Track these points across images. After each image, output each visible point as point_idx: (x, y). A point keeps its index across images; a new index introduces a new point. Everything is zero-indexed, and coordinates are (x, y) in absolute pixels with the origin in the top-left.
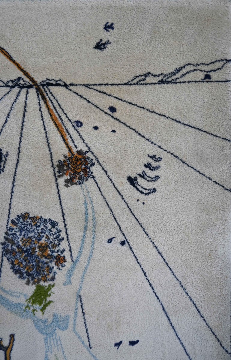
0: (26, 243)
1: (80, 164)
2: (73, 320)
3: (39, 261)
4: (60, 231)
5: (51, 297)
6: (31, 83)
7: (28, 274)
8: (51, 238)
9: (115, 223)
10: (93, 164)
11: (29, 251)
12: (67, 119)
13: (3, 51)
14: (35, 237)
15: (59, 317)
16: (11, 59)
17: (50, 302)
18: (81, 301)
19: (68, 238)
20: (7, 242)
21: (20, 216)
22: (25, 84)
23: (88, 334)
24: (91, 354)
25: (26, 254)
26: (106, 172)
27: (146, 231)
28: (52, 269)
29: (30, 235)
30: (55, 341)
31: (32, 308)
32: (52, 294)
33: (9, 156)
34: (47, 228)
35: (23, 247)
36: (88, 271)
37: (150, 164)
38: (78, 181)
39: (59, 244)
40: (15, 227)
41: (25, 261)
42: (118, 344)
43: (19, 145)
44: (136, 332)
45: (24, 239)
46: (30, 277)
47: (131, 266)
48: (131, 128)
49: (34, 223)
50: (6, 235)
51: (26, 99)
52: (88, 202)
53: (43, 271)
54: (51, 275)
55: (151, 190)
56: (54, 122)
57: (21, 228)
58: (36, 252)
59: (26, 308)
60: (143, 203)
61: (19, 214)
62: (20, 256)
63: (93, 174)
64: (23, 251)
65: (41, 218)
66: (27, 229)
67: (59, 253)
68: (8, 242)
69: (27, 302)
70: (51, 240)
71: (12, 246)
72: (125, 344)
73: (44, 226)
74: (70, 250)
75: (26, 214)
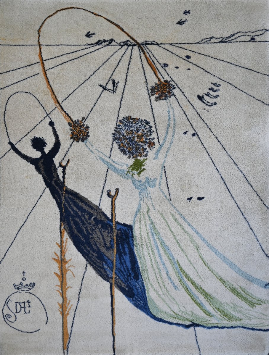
0: (129, 133)
1: (166, 88)
2: (159, 181)
3: (137, 145)
4: (152, 127)
6: (135, 43)
7: (129, 152)
8: (146, 131)
9: (189, 122)
10: (174, 88)
11: (131, 139)
12: (158, 63)
13: (118, 26)
14: (135, 130)
15: (150, 179)
16: (123, 30)
17: (144, 169)
19: (156, 131)
20: (116, 133)
22: (131, 44)
23: (169, 191)
25: (129, 140)
26: (183, 92)
27: (210, 127)
28: (145, 150)
29: (131, 129)
32: (145, 164)
33: (119, 84)
35: (127, 136)
37: (213, 88)
38: (164, 98)
39: (151, 135)
40: (122, 124)
41: (128, 144)
42: (189, 199)
44: (202, 191)
46: (131, 154)
47: (199, 149)
48: (200, 68)
49: (134, 122)
50: (116, 129)
51: (132, 52)
52: (171, 109)
53: (140, 150)
54: (145, 153)
55: (213, 103)
56: (149, 64)
57: (126, 125)
58: (135, 139)
59: (127, 172)
60: (208, 111)
61: (125, 117)
63: (174, 94)
64: (126, 139)
65: (139, 119)
66: (129, 126)
67: (150, 140)
70: (146, 132)
71: (119, 136)
72: (195, 199)
73: (141, 124)
74: (158, 138)
75: (129, 117)
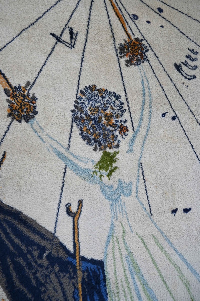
0: (94, 111)
1: (137, 49)
2: (135, 186)
3: (105, 129)
4: (123, 104)
5: (116, 163)
7: (96, 141)
8: (115, 109)
9: (167, 100)
10: (147, 50)
11: (96, 120)
12: (126, 12)
14: (101, 107)
15: (123, 183)
17: (116, 168)
18: (142, 169)
19: (129, 109)
20: (76, 110)
21: (88, 87)
23: (149, 201)
24: (152, 220)
25: (94, 122)
26: (158, 58)
27: (191, 109)
28: (116, 138)
29: (97, 105)
30: (121, 207)
31: (99, 174)
32: (117, 160)
33: (79, 35)
34: (111, 100)
35: (91, 115)
36: (147, 140)
37: (190, 56)
38: (136, 63)
39: (122, 115)
40: (84, 97)
41: (93, 129)
42: (174, 211)
43: (87, 27)
44: (188, 200)
45: (92, 108)
46: (98, 144)
47: (181, 139)
48: (175, 26)
49: (100, 94)
50: (76, 103)
52: (144, 79)
53: (109, 138)
54: (116, 143)
55: (192, 76)
56: (116, 13)
57: (89, 98)
58: (102, 120)
59: (93, 173)
60: (187, 86)
61: (88, 86)
62: (88, 123)
63: (148, 58)
64: (91, 120)
65: (106, 91)
66: (94, 99)
67: (122, 123)
68: (78, 110)
69: (95, 167)
70: (116, 111)
71: (80, 114)
72: (180, 211)
73: (109, 98)
74: (132, 121)
75: (94, 86)
